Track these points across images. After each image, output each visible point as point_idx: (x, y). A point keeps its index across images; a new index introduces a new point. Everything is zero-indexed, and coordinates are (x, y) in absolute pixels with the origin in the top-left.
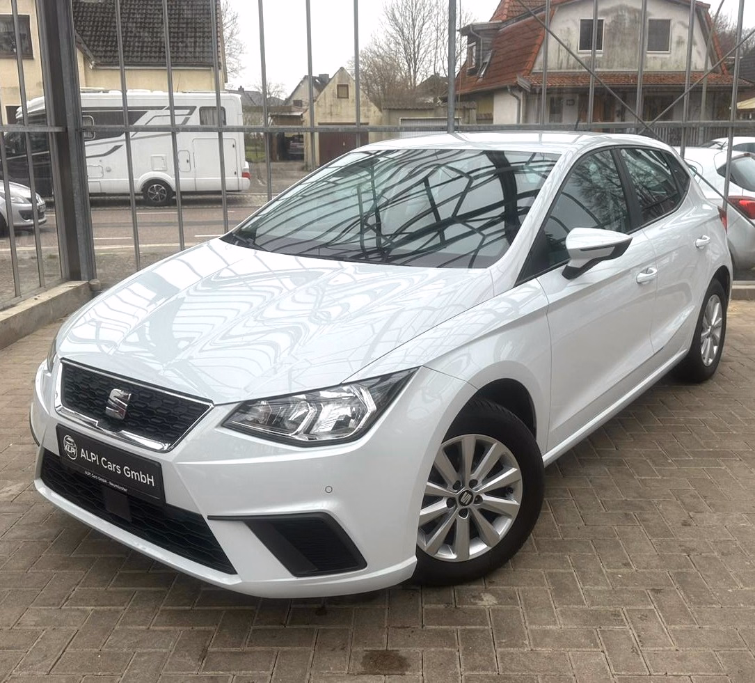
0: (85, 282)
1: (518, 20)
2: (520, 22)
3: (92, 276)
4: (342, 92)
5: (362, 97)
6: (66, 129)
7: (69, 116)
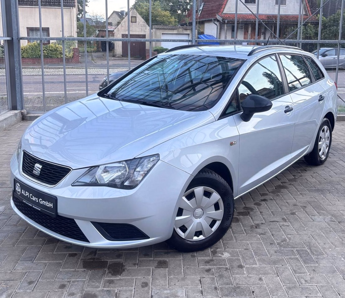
0: (19, 111)
3: (22, 108)
4: (133, 20)
5: (143, 22)
6: (13, 38)
7: (14, 32)
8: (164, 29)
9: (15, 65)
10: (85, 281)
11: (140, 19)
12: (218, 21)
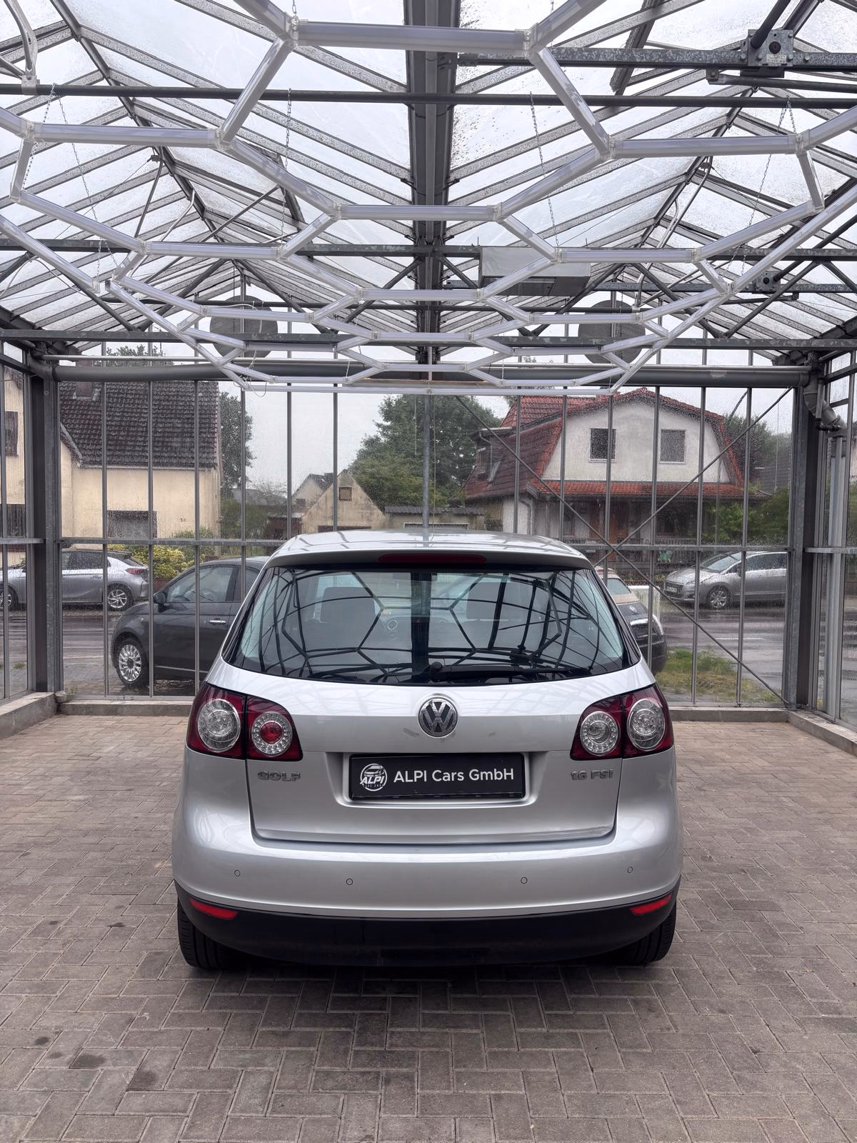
0: (50, 694)
1: (529, 427)
2: (532, 429)
3: (59, 687)
4: (343, 494)
5: (365, 500)
6: (45, 540)
7: (49, 528)
8: (410, 514)
9: (48, 595)
10: (89, 1032)
11: (358, 493)
12: (530, 496)
